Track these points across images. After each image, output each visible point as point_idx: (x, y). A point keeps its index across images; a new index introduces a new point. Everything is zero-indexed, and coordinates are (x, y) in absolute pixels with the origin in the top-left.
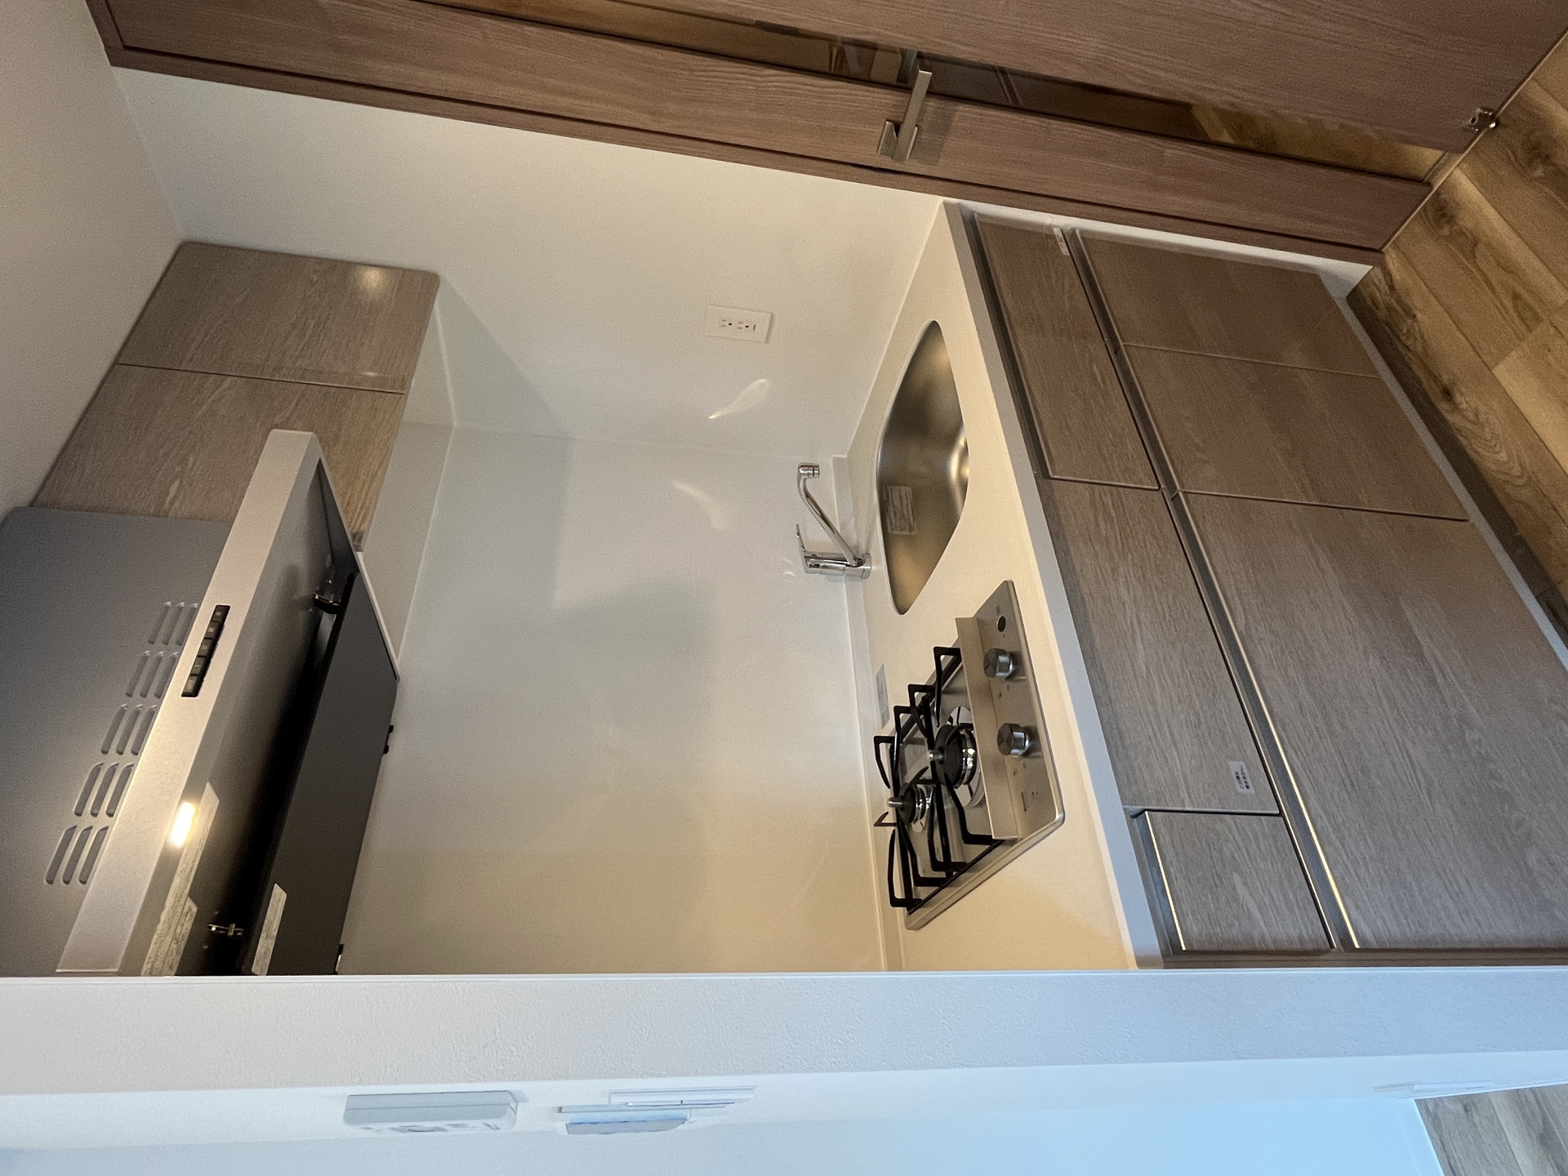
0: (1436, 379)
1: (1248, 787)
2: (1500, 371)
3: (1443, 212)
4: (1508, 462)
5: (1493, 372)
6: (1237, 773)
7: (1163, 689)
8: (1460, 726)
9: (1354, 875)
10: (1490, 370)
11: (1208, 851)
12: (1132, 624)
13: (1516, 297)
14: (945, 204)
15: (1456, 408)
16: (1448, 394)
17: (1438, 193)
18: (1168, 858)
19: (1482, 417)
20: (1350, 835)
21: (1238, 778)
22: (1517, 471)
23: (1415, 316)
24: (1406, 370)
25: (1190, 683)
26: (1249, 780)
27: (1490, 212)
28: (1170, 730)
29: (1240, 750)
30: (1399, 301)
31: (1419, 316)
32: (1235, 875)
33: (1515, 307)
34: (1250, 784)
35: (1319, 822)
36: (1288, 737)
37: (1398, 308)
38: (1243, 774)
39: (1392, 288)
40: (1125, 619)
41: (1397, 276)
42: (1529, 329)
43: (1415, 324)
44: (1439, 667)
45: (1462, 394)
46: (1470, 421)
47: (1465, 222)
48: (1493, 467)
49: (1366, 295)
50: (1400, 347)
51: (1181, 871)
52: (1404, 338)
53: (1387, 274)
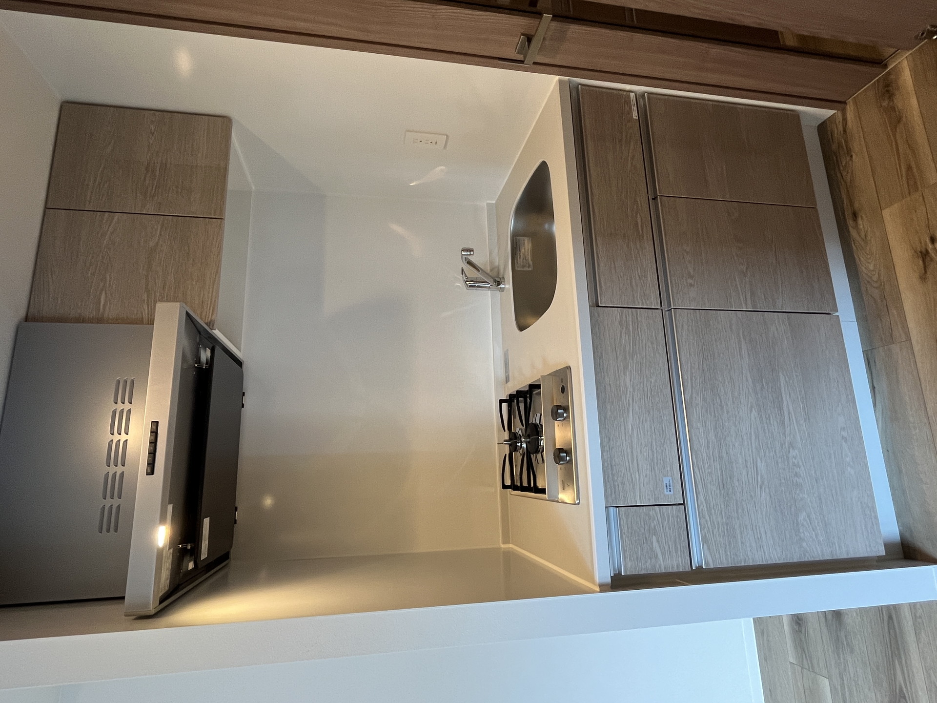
0: (852, 203)
1: (670, 491)
2: (886, 213)
3: (888, 89)
4: (873, 271)
5: (883, 211)
6: (666, 484)
7: (638, 438)
8: (789, 448)
9: (711, 533)
10: (881, 210)
11: (643, 526)
12: (629, 400)
13: (909, 168)
14: (560, 81)
15: (856, 227)
16: (855, 216)
17: (889, 73)
18: (623, 531)
19: (869, 238)
20: (715, 513)
21: (666, 486)
22: (875, 278)
23: (852, 156)
24: (838, 191)
25: (653, 434)
26: (671, 487)
27: (914, 101)
28: (637, 463)
29: (671, 471)
30: (846, 141)
31: (854, 157)
32: (654, 536)
33: (907, 175)
34: (672, 490)
35: (701, 507)
36: (697, 461)
37: (845, 147)
38: (670, 484)
39: (845, 131)
40: (626, 400)
41: (850, 124)
42: (909, 193)
43: (850, 162)
44: (789, 413)
45: (862, 218)
46: (862, 238)
47: (898, 103)
48: (864, 270)
49: (829, 129)
50: (839, 175)
51: (628, 537)
52: (841, 168)
53: (845, 119)
